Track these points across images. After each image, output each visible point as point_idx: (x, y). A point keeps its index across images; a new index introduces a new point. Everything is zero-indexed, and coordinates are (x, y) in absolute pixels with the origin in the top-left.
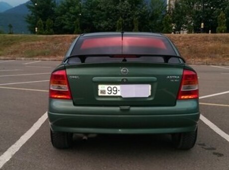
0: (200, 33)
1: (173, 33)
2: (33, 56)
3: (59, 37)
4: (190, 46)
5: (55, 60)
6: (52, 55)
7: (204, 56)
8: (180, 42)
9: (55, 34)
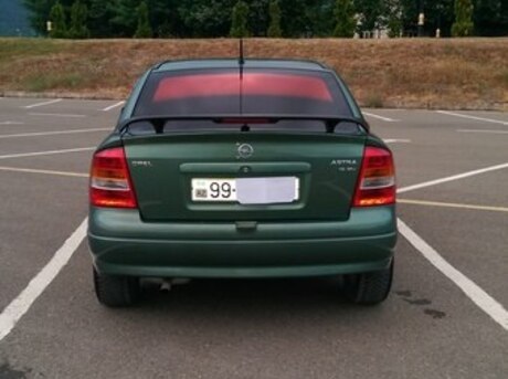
0: (416, 35)
1: (356, 35)
2: (43, 88)
3: (101, 45)
4: (394, 66)
5: (94, 98)
6: (86, 86)
7: (423, 90)
8: (373, 56)
9: (92, 37)
